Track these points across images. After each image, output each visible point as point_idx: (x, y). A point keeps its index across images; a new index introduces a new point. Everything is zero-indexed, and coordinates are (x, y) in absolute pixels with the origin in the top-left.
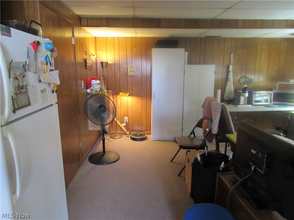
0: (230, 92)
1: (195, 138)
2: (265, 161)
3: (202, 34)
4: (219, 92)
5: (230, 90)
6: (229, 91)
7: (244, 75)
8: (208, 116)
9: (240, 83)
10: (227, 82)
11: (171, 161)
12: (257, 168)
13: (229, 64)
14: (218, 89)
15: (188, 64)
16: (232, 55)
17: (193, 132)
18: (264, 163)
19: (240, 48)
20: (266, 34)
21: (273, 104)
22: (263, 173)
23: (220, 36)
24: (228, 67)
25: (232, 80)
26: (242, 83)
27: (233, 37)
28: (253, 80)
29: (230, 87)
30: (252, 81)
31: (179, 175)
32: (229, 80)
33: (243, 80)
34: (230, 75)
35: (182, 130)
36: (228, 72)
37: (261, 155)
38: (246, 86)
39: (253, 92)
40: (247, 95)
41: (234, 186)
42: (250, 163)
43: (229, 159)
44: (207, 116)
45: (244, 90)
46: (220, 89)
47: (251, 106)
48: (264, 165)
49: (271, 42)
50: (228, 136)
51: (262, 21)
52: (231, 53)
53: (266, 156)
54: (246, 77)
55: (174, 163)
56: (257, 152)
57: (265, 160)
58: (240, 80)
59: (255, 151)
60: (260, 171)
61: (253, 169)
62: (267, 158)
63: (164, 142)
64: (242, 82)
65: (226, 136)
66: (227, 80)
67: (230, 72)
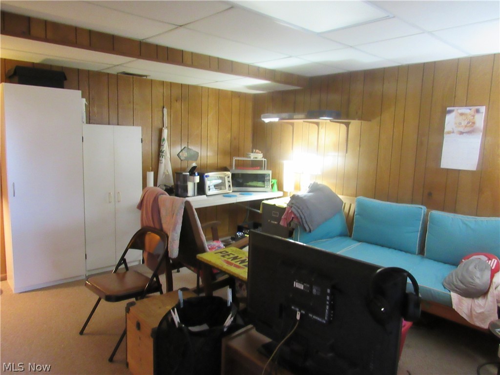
0: (167, 176)
1: (128, 272)
2: (328, 301)
3: (115, 66)
4: (151, 175)
5: (166, 171)
6: (164, 173)
7: (186, 146)
8: (154, 224)
9: (180, 159)
10: (161, 159)
11: (81, 333)
12: (310, 315)
13: (160, 126)
14: (149, 171)
15: (87, 123)
16: (165, 110)
17: (123, 260)
18: (327, 304)
19: (177, 101)
20: (217, 82)
21: (233, 191)
22: (325, 322)
23: (146, 76)
24: (161, 132)
25: (168, 155)
26: (184, 160)
27: (165, 80)
28: (200, 154)
29: (166, 167)
30: (198, 155)
31: (111, 360)
32: (164, 154)
33: (185, 154)
34: (165, 145)
35: (86, 258)
36: (160, 140)
37: (316, 291)
38: (194, 164)
39: (206, 174)
40: (197, 179)
41: (270, 360)
42: (293, 307)
43: (229, 304)
44: (152, 225)
45: (192, 172)
46: (152, 171)
47: (204, 197)
48: (327, 307)
49: (220, 95)
50: (201, 258)
51: (219, 60)
52: (163, 107)
53: (329, 291)
54: (188, 149)
55: (88, 334)
56: (308, 286)
57: (328, 298)
58: (181, 154)
59: (303, 284)
60: (319, 319)
61: (298, 317)
62: (331, 294)
63: (46, 292)
64: (184, 158)
65: (197, 258)
66: (161, 154)
67: (164, 140)
